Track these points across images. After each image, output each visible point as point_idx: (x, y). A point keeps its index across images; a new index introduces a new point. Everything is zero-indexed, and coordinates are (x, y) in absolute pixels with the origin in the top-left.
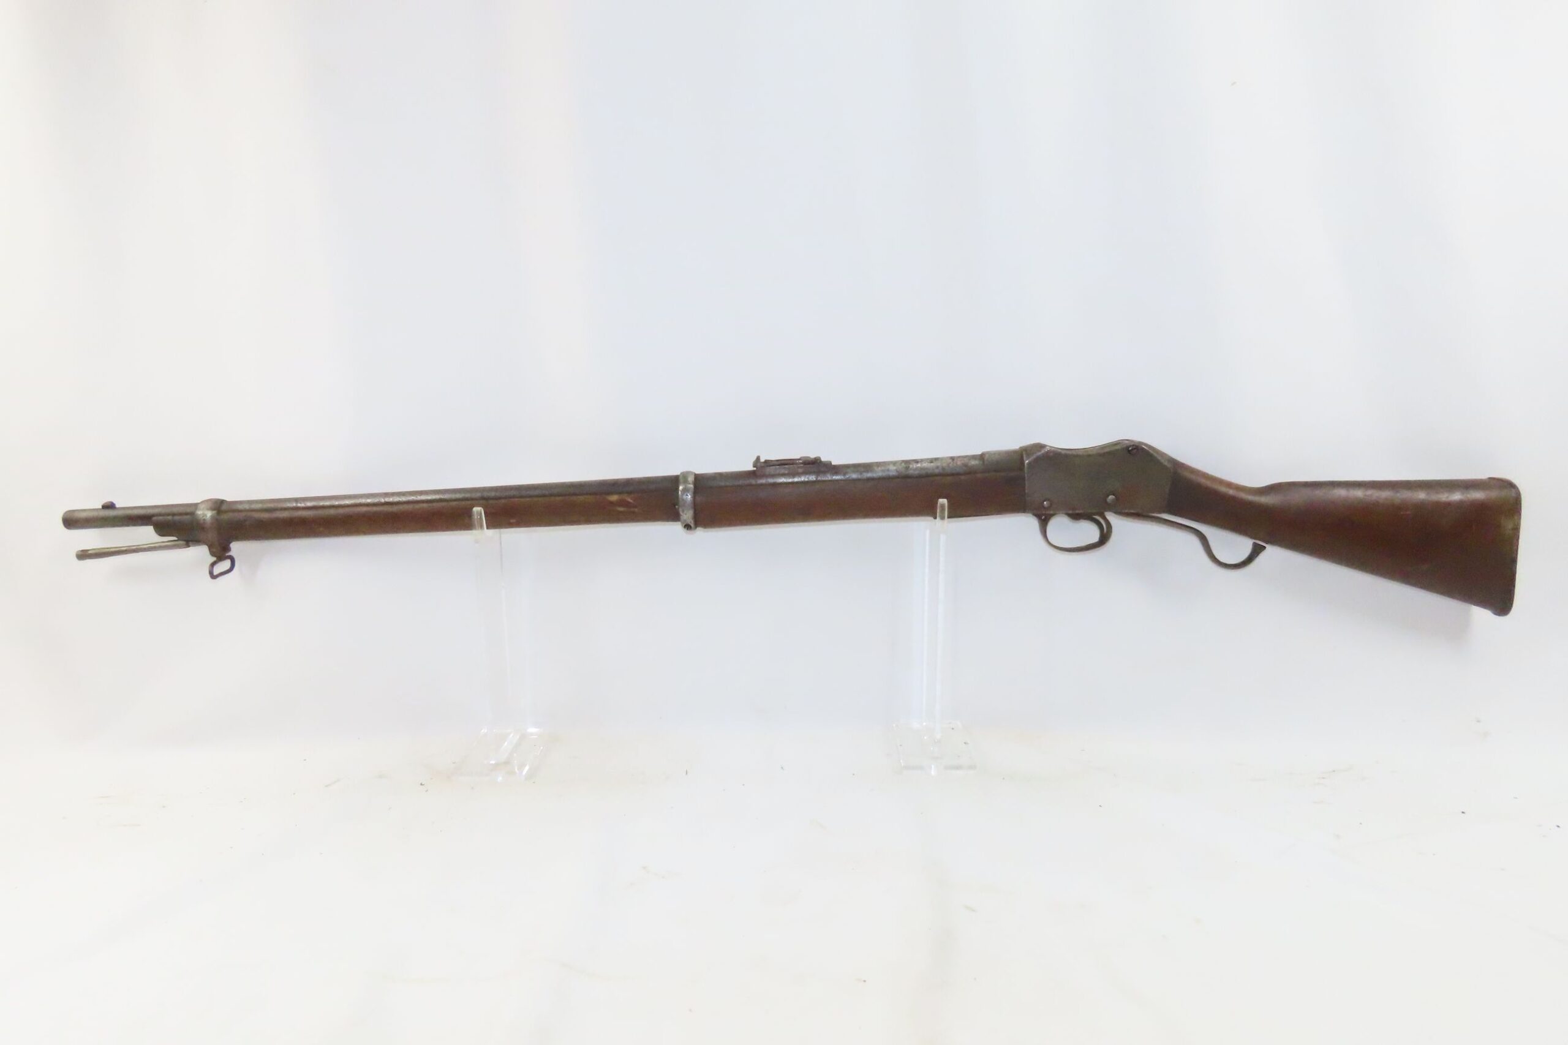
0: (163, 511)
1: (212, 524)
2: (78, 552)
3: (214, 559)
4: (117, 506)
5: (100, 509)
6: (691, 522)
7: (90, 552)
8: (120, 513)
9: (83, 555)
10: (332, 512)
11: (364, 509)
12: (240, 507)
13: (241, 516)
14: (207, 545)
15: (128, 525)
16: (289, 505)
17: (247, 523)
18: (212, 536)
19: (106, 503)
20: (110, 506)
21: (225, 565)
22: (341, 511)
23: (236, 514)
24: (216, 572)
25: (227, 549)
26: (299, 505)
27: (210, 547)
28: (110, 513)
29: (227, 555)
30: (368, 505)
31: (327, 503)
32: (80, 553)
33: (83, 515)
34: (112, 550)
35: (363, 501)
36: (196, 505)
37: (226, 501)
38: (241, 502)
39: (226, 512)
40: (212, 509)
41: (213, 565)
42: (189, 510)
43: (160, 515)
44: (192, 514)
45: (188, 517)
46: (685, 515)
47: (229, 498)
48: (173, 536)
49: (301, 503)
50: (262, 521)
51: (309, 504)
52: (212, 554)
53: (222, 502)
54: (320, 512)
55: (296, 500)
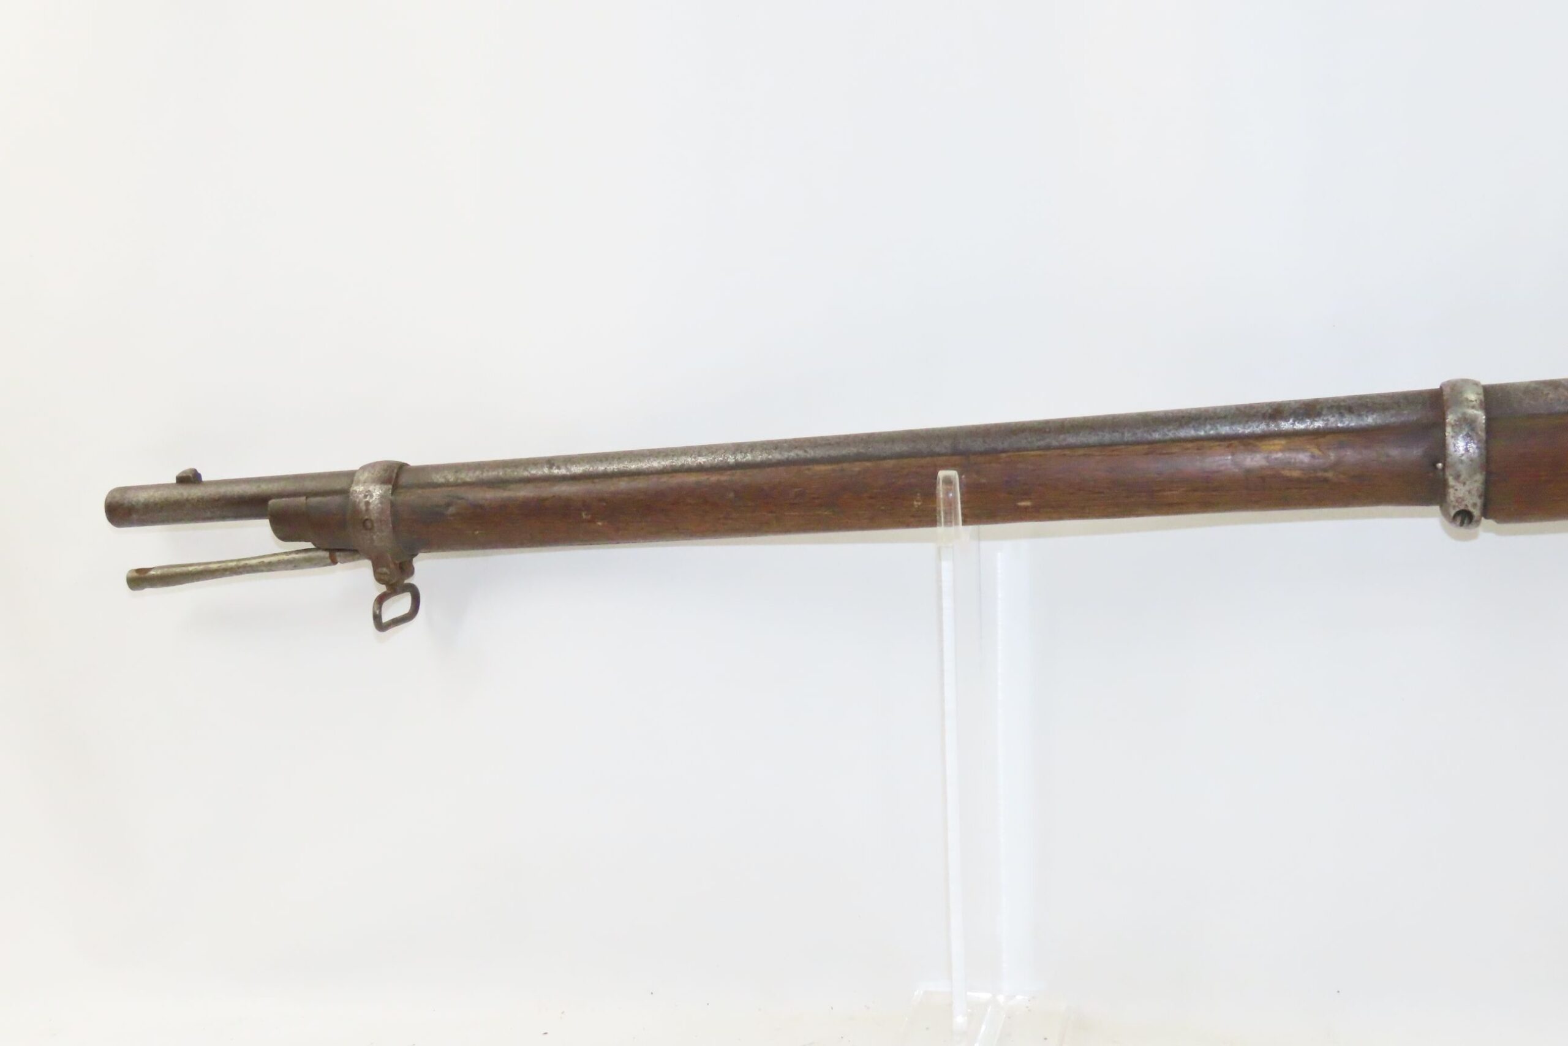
0: (291, 487)
1: (382, 512)
2: (131, 571)
3: (383, 588)
4: (204, 478)
5: (172, 484)
6: (1475, 505)
7: (152, 572)
8: (212, 491)
9: (140, 579)
10: (623, 485)
11: (692, 478)
12: (438, 478)
13: (437, 497)
14: (370, 558)
15: (223, 518)
16: (534, 472)
17: (452, 510)
18: (382, 538)
19: (184, 472)
20: (190, 478)
21: (400, 605)
22: (641, 484)
23: (428, 492)
24: (386, 618)
25: (406, 569)
26: (555, 471)
27: (377, 565)
28: (193, 492)
29: (406, 581)
30: (701, 469)
31: (614, 467)
32: (135, 575)
33: (143, 497)
34: (190, 569)
35: (689, 461)
36: (350, 475)
37: (407, 465)
38: (438, 468)
39: (409, 487)
40: (384, 481)
41: (381, 600)
42: (338, 485)
43: (280, 495)
44: (345, 492)
45: (337, 499)
46: (1459, 486)
47: (413, 461)
48: (306, 541)
49: (559, 468)
50: (481, 507)
51: (577, 469)
52: (379, 578)
53: (402, 467)
54: (600, 487)
55: (550, 462)
